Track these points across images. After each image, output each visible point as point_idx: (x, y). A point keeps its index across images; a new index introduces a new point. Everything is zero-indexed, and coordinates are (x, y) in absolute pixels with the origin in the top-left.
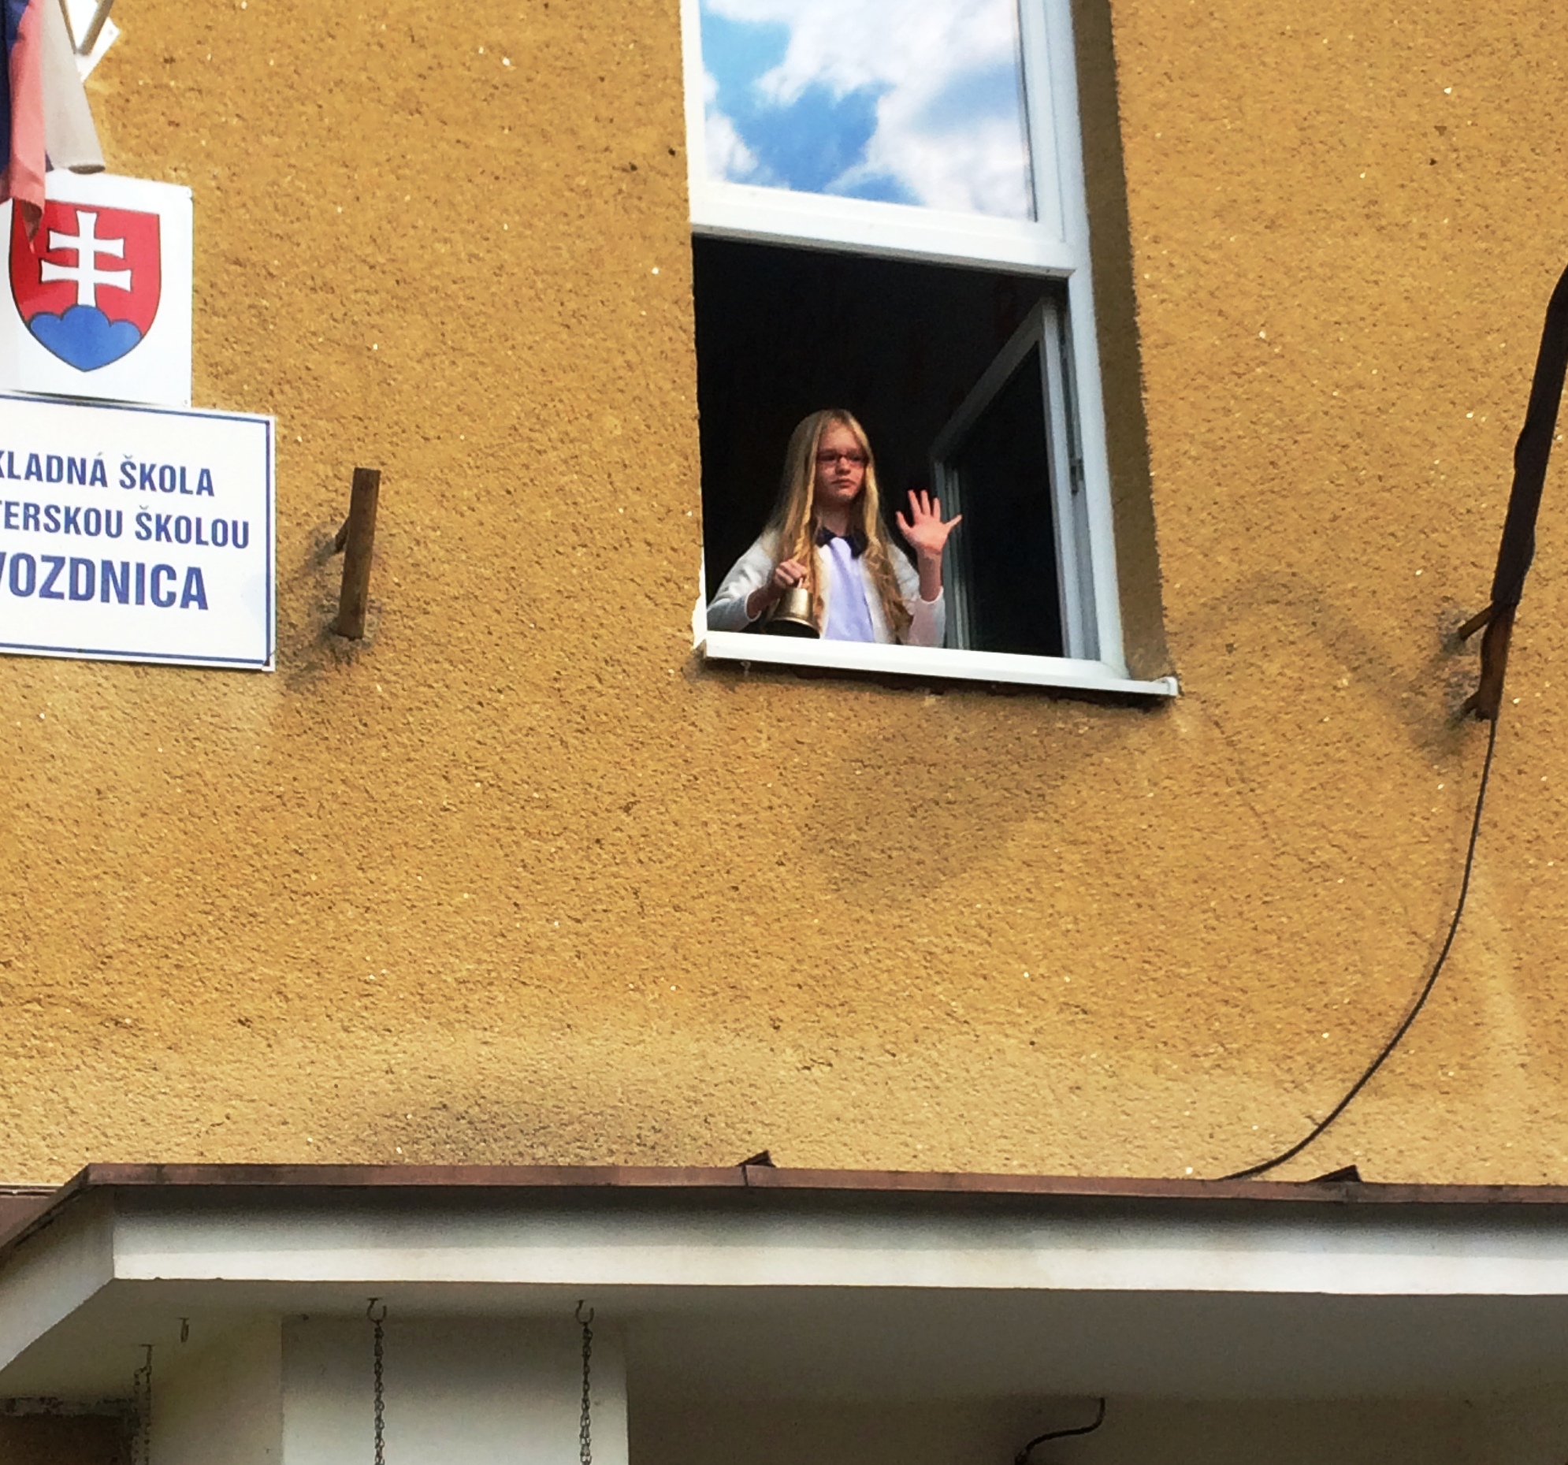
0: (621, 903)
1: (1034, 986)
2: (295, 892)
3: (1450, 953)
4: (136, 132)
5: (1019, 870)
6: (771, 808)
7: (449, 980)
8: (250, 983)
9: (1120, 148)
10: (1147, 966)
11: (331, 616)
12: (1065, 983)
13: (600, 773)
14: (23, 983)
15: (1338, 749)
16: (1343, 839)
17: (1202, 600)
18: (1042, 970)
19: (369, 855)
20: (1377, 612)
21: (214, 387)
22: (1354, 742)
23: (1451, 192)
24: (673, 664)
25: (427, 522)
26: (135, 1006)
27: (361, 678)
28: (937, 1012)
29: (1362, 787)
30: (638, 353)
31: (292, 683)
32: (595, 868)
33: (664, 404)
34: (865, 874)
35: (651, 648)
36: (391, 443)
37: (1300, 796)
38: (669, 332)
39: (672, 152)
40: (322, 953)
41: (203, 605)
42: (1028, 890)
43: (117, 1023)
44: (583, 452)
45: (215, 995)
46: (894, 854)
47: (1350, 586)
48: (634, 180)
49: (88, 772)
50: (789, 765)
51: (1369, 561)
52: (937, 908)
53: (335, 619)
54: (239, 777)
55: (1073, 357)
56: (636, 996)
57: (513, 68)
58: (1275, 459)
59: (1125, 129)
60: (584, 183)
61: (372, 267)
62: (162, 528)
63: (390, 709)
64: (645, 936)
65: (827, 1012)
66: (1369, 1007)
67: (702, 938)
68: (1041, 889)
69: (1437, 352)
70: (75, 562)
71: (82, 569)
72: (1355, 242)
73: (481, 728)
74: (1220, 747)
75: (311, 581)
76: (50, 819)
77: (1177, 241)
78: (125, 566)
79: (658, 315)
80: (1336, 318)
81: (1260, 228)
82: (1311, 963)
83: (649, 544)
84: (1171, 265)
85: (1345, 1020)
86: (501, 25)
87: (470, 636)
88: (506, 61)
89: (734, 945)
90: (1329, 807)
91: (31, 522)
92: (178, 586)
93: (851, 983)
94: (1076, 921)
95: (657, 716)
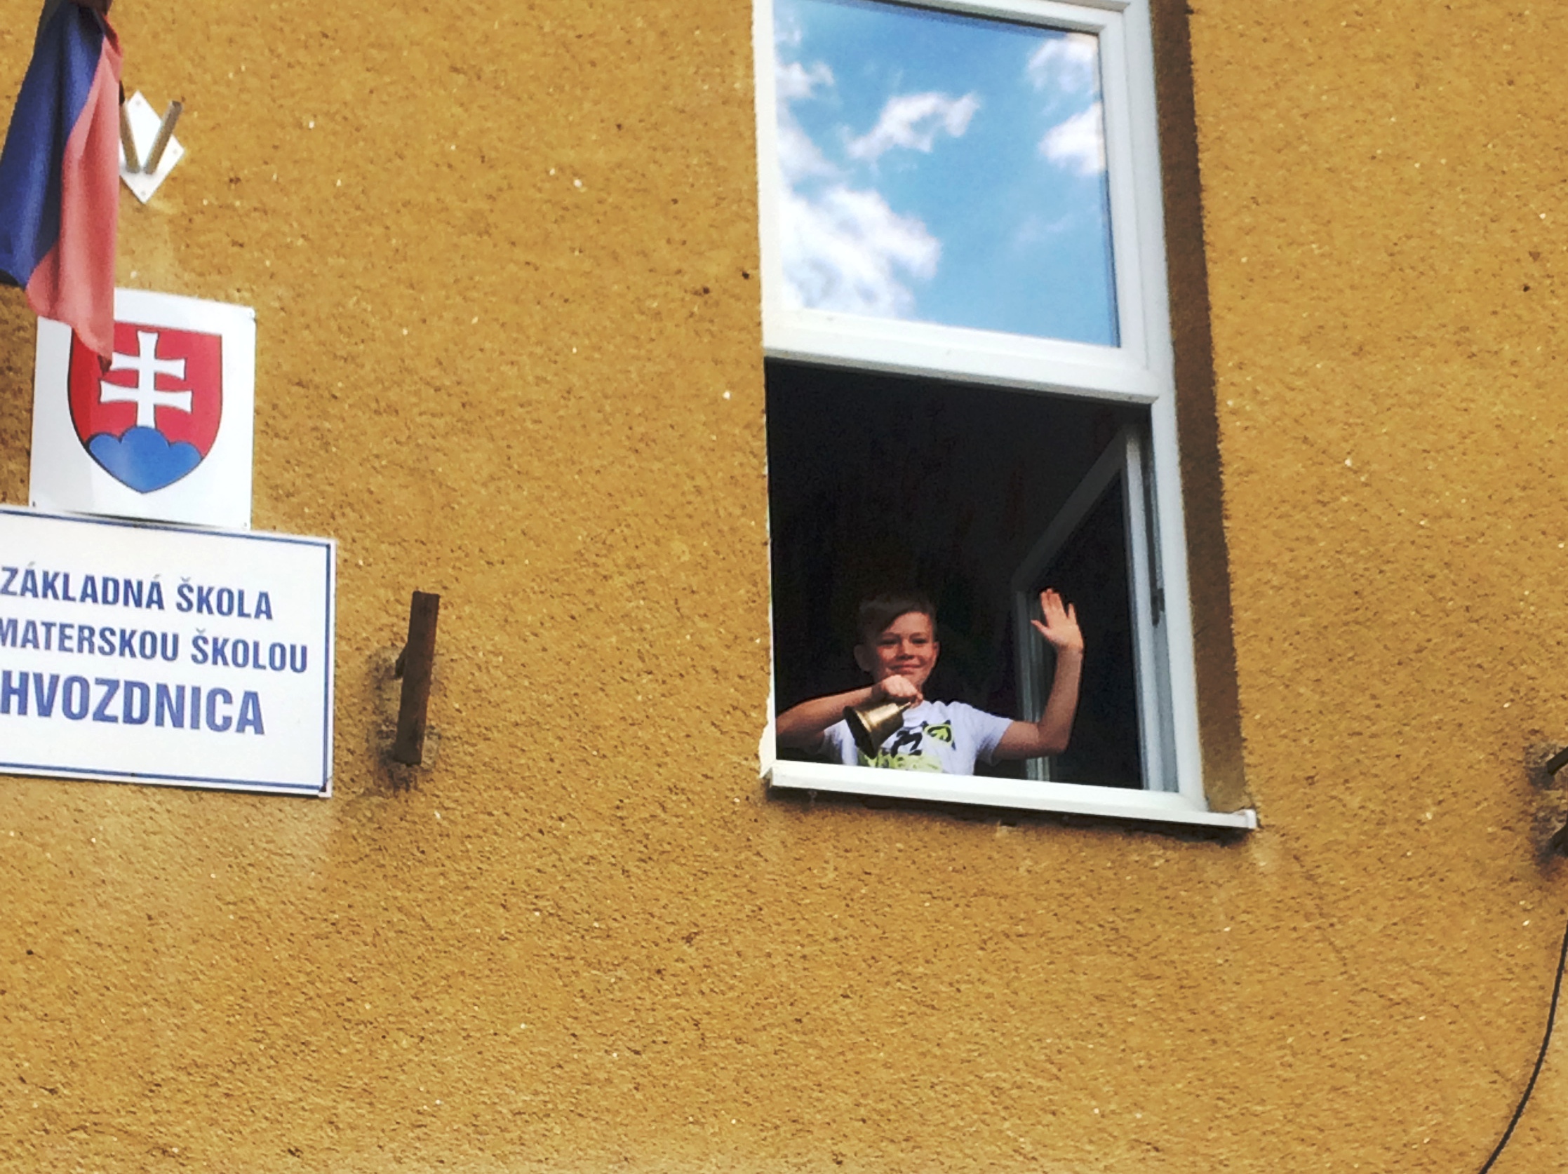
0: (681, 1035)
1: (1105, 1121)
2: (349, 1021)
3: (1533, 1092)
4: (200, 252)
5: (1091, 1004)
6: (836, 939)
7: (505, 1111)
8: (301, 1113)
9: (1204, 273)
10: (1221, 1103)
11: (389, 742)
12: (1135, 1120)
13: (663, 902)
14: (69, 1111)
15: (1421, 884)
16: (1426, 976)
17: (1283, 732)
18: (1113, 1107)
19: (424, 984)
20: (1463, 745)
21: (275, 509)
22: (1437, 877)
23: (1545, 318)
24: (739, 793)
25: (489, 647)
26: (183, 1134)
27: (419, 803)
28: (1004, 1148)
29: (1445, 922)
30: (708, 477)
31: (349, 808)
32: (656, 999)
33: (733, 530)
34: (933, 1007)
35: (716, 775)
36: (454, 567)
37: (1381, 931)
38: (740, 457)
39: (746, 276)
40: (375, 1083)
41: (259, 730)
42: (1100, 1025)
43: (164, 1152)
44: (649, 577)
45: (265, 1124)
46: (963, 987)
47: (1436, 718)
48: (706, 303)
49: (140, 897)
50: (856, 896)
51: (1454, 693)
52: (1006, 1043)
53: (393, 745)
54: (292, 903)
55: (1155, 486)
56: (695, 1129)
57: (583, 190)
58: (1359, 588)
59: (1210, 254)
60: (655, 305)
61: (437, 390)
62: (218, 651)
63: (448, 835)
64: (705, 1070)
65: (891, 1148)
66: (1450, 1147)
67: (764, 1071)
68: (1114, 1025)
69: (1527, 481)
70: (130, 685)
71: (137, 693)
72: (1446, 370)
73: (541, 857)
74: (1300, 881)
75: (370, 707)
76: (99, 945)
77: (1262, 368)
78: (181, 690)
79: (729, 440)
80: (1427, 447)
81: (1346, 354)
82: (1390, 1102)
83: (716, 672)
84: (1256, 392)
85: (1425, 1160)
86: (572, 147)
87: (531, 763)
88: (577, 183)
89: (796, 1078)
90: (1411, 944)
91: (86, 644)
92: (234, 711)
93: (917, 1118)
94: (1149, 1057)
95: (722, 845)
